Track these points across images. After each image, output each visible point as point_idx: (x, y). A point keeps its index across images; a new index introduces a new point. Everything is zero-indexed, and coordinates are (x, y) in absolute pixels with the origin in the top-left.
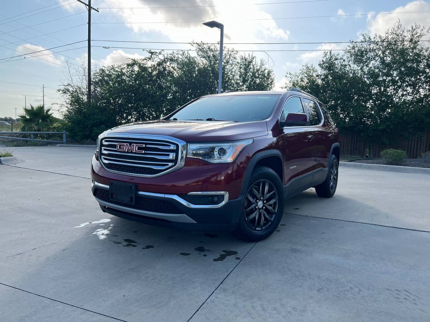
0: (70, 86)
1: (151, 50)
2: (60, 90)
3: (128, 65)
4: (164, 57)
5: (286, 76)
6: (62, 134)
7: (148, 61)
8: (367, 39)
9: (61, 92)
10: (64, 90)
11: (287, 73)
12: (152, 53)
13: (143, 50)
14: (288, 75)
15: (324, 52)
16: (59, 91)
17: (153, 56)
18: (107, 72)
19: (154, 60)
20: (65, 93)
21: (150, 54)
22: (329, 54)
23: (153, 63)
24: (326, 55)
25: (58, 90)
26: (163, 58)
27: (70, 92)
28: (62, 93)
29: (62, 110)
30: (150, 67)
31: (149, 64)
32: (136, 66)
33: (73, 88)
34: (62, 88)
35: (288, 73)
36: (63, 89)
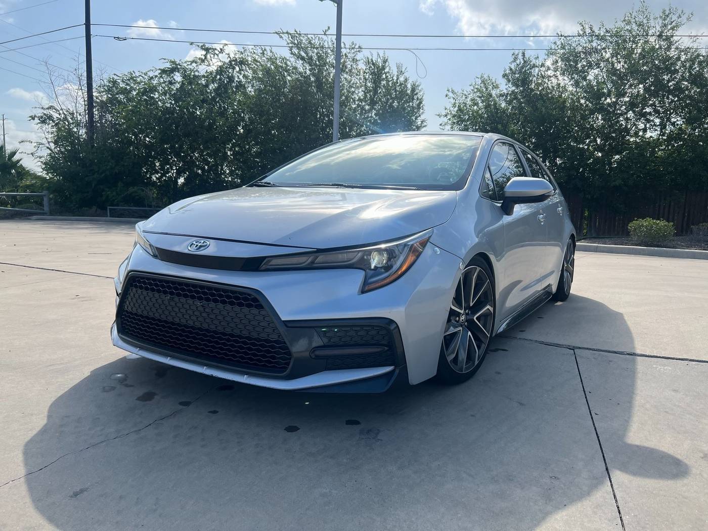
0: (54, 110)
1: (204, 46)
2: (35, 116)
3: (163, 71)
4: (229, 59)
5: (447, 96)
6: (42, 197)
7: (200, 64)
8: (588, 31)
9: (37, 121)
10: (42, 117)
11: (448, 90)
12: (207, 50)
13: (191, 44)
14: (451, 94)
15: (512, 52)
16: (33, 119)
17: (208, 56)
18: (122, 85)
19: (211, 64)
20: (44, 122)
21: (204, 53)
22: (520, 57)
23: (210, 69)
24: (515, 59)
25: (30, 117)
26: (227, 61)
27: (53, 121)
28: (39, 123)
29: (39, 154)
30: (204, 76)
31: (202, 69)
32: (177, 74)
33: (60, 114)
34: (39, 113)
35: (451, 90)
36: (40, 115)
